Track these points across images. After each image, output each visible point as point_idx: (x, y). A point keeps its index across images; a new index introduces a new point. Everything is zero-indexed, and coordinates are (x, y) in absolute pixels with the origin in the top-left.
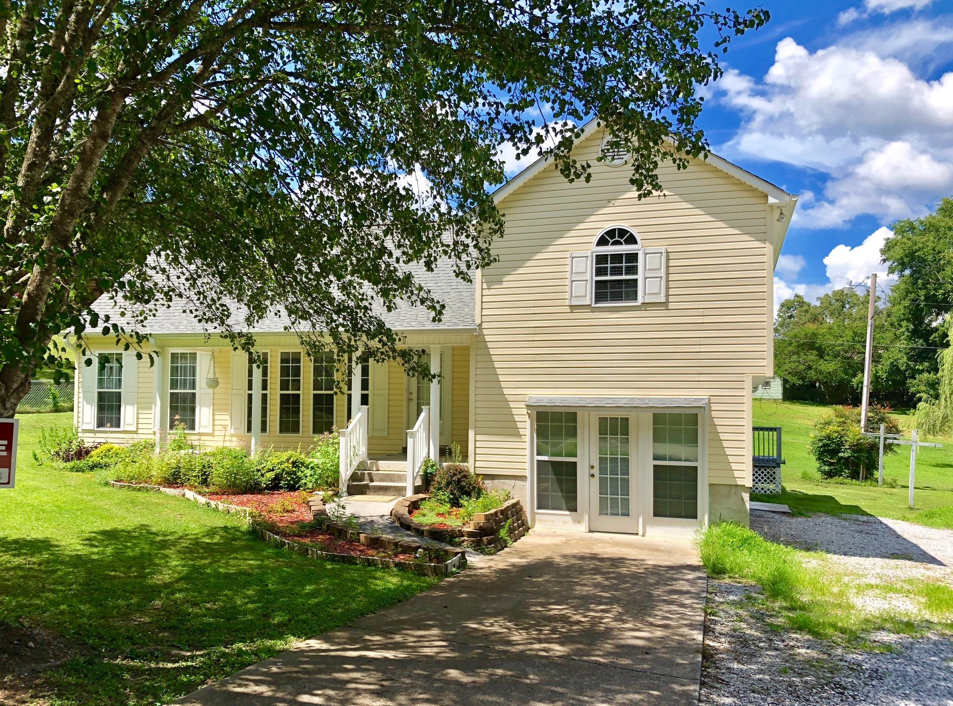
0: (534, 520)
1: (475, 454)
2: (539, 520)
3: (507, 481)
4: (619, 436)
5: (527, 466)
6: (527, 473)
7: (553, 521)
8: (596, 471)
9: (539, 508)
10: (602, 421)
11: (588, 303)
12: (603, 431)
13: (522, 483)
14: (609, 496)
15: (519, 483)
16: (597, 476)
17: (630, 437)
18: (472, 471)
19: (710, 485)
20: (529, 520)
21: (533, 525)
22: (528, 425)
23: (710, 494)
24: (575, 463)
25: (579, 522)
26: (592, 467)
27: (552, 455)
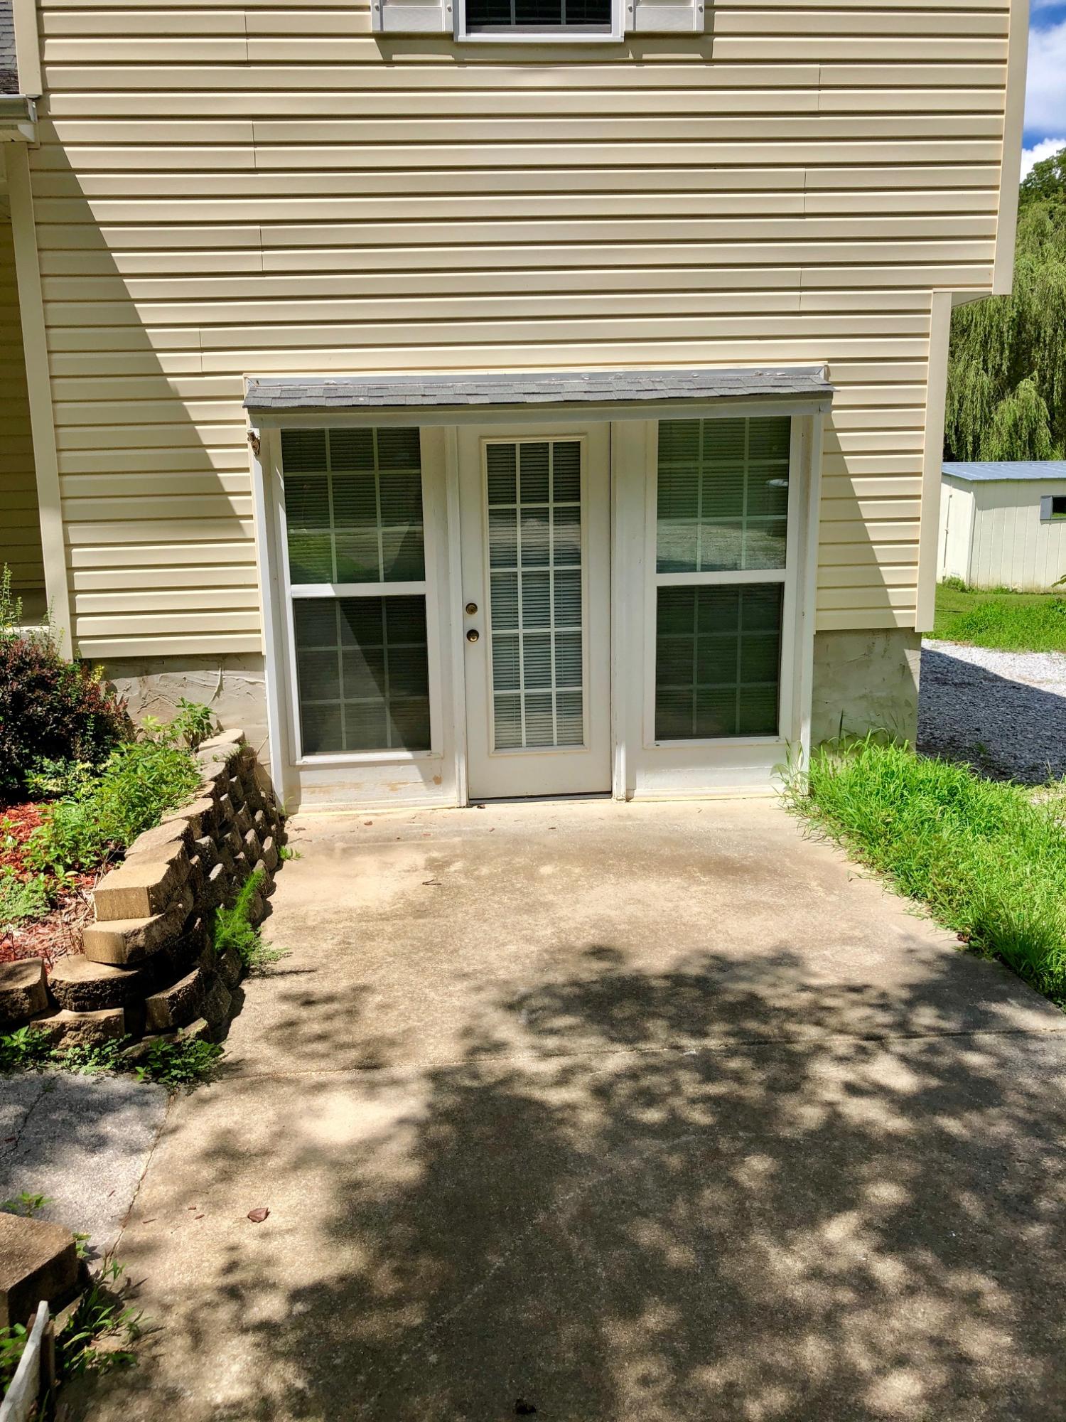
0: (294, 790)
1: (72, 592)
2: (313, 788)
3: (196, 676)
4: (551, 505)
5: (262, 620)
6: (264, 645)
7: (357, 786)
8: (482, 620)
9: (308, 749)
10: (499, 455)
11: (444, 26)
12: (499, 491)
13: (245, 677)
14: (522, 691)
15: (235, 678)
16: (487, 633)
17: (583, 504)
18: (65, 655)
19: (820, 634)
20: (279, 789)
21: (294, 806)
22: (254, 480)
23: (816, 662)
24: (421, 600)
25: (438, 781)
26: (471, 608)
27: (344, 579)
